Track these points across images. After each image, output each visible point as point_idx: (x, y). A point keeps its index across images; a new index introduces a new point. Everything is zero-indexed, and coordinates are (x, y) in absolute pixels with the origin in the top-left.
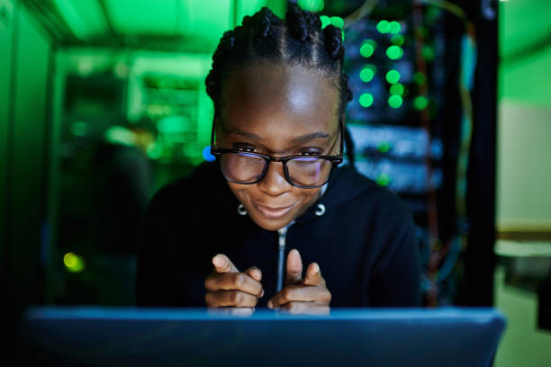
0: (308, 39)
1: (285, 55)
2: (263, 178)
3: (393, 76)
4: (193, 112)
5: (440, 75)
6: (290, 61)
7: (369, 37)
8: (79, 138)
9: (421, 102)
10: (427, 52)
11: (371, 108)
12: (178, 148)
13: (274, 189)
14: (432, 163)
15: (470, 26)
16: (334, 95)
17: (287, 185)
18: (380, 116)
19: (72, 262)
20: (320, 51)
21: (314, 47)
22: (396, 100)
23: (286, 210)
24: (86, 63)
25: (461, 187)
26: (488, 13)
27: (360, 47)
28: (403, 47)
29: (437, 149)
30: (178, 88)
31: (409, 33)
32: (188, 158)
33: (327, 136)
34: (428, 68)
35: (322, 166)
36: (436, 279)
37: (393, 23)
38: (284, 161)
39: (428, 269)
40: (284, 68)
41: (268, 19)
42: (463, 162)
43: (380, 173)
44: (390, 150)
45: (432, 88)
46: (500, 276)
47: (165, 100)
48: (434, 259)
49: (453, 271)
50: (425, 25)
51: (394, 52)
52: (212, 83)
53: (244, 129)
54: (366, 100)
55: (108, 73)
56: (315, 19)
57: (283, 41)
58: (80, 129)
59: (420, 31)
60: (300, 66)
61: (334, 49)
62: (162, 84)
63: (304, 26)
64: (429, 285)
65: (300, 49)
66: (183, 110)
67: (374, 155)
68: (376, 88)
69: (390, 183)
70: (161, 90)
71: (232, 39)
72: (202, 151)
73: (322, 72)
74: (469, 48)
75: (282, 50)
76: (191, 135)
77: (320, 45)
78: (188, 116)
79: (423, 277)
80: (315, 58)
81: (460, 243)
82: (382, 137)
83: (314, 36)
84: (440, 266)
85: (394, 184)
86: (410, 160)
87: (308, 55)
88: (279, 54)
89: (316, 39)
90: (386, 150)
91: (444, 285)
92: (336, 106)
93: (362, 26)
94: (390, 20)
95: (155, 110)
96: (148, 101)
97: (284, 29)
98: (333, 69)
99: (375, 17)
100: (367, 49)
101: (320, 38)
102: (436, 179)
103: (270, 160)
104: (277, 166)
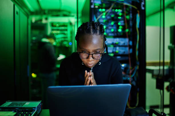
0: (97, 29)
1: (92, 33)
2: (88, 58)
5: (131, 24)
6: (93, 34)
9: (127, 30)
10: (128, 17)
13: (90, 60)
14: (130, 47)
15: (138, 11)
16: (102, 40)
17: (93, 59)
18: (117, 35)
20: (99, 31)
21: (98, 30)
22: (120, 30)
23: (92, 65)
24: (34, 19)
25: (137, 53)
26: (143, 8)
28: (121, 16)
29: (131, 43)
31: (123, 12)
33: (101, 49)
34: (128, 21)
38: (92, 54)
39: (129, 74)
40: (92, 36)
41: (88, 25)
45: (129, 28)
48: (131, 72)
49: (135, 74)
53: (84, 48)
57: (92, 30)
59: (125, 12)
60: (95, 35)
61: (102, 30)
63: (96, 26)
64: (129, 78)
65: (95, 31)
67: (115, 45)
68: (115, 27)
71: (81, 29)
73: (99, 36)
74: (138, 16)
81: (137, 68)
82: (117, 41)
84: (132, 74)
85: (120, 53)
86: (124, 46)
87: (97, 32)
88: (91, 33)
91: (133, 78)
92: (103, 43)
93: (110, 11)
94: (118, 9)
95: (54, 32)
97: (92, 27)
98: (102, 35)
101: (99, 28)
103: (89, 54)
104: (91, 55)
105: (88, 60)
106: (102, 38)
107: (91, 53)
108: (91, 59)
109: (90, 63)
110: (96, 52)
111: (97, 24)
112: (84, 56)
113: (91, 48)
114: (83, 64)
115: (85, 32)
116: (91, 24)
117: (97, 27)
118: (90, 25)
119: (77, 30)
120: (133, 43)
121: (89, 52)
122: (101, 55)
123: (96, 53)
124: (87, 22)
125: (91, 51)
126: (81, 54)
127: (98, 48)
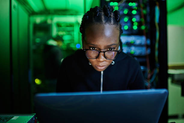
0: (110, 16)
1: (104, 22)
2: (98, 57)
3: (134, 20)
4: (72, 34)
5: (148, 19)
6: (105, 23)
7: (126, 8)
8: (38, 43)
9: (143, 27)
10: (144, 12)
11: (128, 30)
12: (68, 45)
13: (101, 60)
14: (147, 46)
15: (157, 3)
17: (105, 59)
18: (131, 32)
19: (38, 81)
20: (114, 19)
21: (112, 18)
22: (135, 27)
23: (104, 67)
24: (38, 20)
25: (157, 53)
27: (123, 11)
28: (137, 10)
29: (149, 42)
30: (67, 26)
31: (138, 6)
32: (72, 48)
33: (116, 44)
34: (145, 16)
35: (115, 53)
36: (149, 82)
37: (133, 3)
38: (104, 52)
39: (147, 79)
40: (104, 25)
41: (98, 10)
42: (157, 46)
43: (131, 50)
44: (134, 43)
45: (146, 23)
46: (170, 80)
47: (64, 30)
48: (149, 76)
49: (155, 79)
50: (143, 3)
51: (134, 12)
52: (82, 29)
53: (93, 43)
54: (126, 27)
55: (45, 22)
56: (112, 9)
57: (103, 17)
58: (38, 40)
59: (142, 5)
60: (108, 25)
61: (118, 18)
62: (62, 25)
63: (109, 12)
64: (148, 84)
65: (108, 20)
66: (69, 33)
67: (129, 44)
68: (129, 24)
69: (134, 53)
70: (62, 27)
71: (88, 16)
72: (76, 45)
74: (157, 9)
75: (103, 20)
76: (72, 40)
77: (113, 17)
78: (71, 35)
79: (145, 81)
80: (112, 22)
81: (157, 71)
82: (132, 39)
83: (112, 15)
84: (151, 78)
85: (136, 54)
86: (140, 45)
87: (110, 21)
88: (102, 21)
89: (112, 16)
90: (133, 43)
91: (152, 84)
93: (124, 5)
94: (132, 2)
95: (61, 33)
96: (58, 31)
97: (103, 13)
98: (118, 24)
99: (128, 2)
100: (126, 12)
102: (149, 51)
103: (100, 52)
104: (102, 54)
105: (98, 60)
106: (118, 29)
107: (102, 51)
108: (102, 58)
109: (101, 64)
110: (109, 48)
111: (110, 10)
112: (92, 54)
113: (102, 43)
114: (90, 64)
115: (94, 21)
116: (102, 10)
117: (111, 14)
118: (100, 11)
119: (82, 19)
120: (151, 42)
121: (100, 49)
122: (116, 52)
123: (110, 50)
124: (97, 7)
125: (102, 48)
126: (88, 51)
127: (113, 42)
